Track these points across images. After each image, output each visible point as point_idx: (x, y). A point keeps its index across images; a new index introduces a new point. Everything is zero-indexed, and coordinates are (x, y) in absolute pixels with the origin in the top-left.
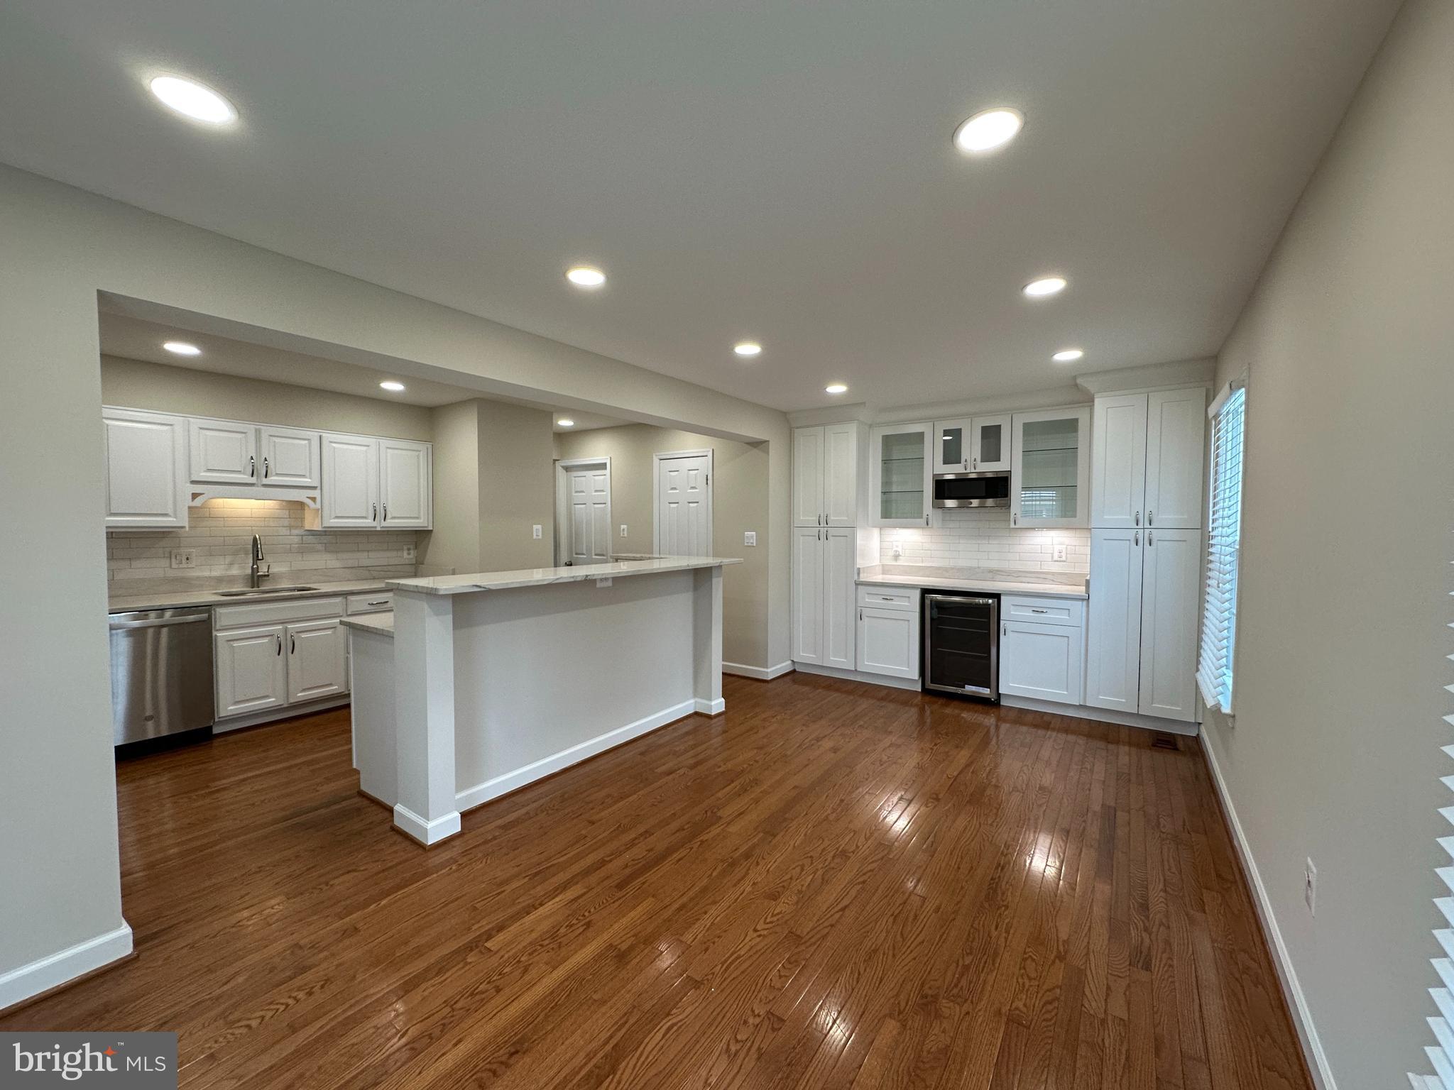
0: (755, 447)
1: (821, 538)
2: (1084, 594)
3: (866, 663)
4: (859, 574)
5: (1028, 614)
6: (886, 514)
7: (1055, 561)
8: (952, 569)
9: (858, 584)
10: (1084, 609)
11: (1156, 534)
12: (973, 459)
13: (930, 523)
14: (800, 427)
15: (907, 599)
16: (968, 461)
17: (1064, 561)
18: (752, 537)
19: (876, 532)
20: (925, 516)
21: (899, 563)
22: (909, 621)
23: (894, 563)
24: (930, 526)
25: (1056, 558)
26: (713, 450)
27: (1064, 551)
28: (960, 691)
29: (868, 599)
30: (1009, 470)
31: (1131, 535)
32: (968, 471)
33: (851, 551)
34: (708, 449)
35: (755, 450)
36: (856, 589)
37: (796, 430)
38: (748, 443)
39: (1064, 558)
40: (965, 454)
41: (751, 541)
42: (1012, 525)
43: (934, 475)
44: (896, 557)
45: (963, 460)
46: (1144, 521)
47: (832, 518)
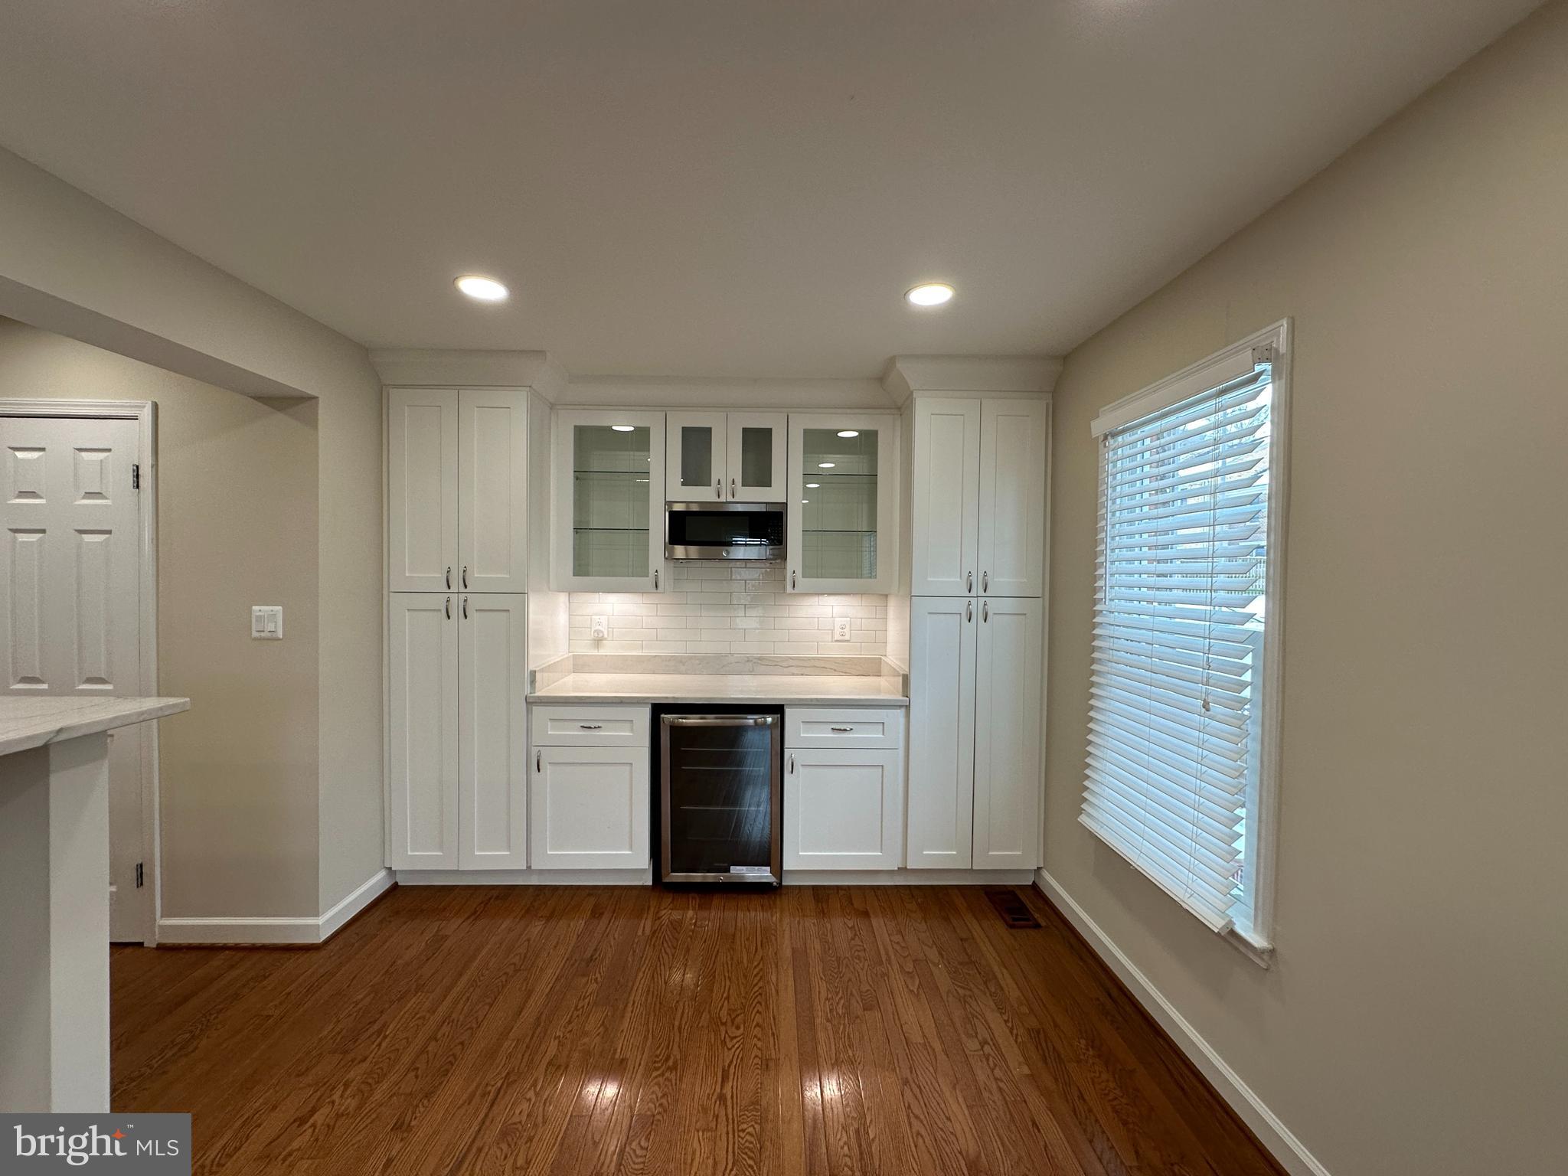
0: (280, 409)
1: (453, 613)
2: (901, 698)
3: (549, 853)
4: (533, 682)
5: (826, 734)
6: (581, 567)
7: (837, 641)
8: (691, 658)
9: (531, 702)
10: (902, 720)
11: (993, 605)
12: (730, 481)
13: (661, 584)
14: (404, 386)
15: (628, 725)
16: (723, 482)
17: (848, 641)
18: (274, 616)
19: (563, 598)
20: (652, 572)
21: (602, 652)
22: (631, 764)
23: (595, 652)
24: (660, 589)
25: (837, 638)
26: (155, 407)
27: (848, 627)
28: (722, 877)
29: (550, 729)
30: (785, 501)
31: (960, 606)
32: (722, 499)
33: (517, 637)
34: (138, 402)
35: (280, 417)
36: (529, 712)
37: (393, 393)
38: (259, 398)
39: (847, 637)
40: (717, 472)
41: (271, 627)
42: (789, 589)
43: (668, 503)
44: (598, 641)
45: (714, 481)
46: (978, 586)
47: (476, 575)
